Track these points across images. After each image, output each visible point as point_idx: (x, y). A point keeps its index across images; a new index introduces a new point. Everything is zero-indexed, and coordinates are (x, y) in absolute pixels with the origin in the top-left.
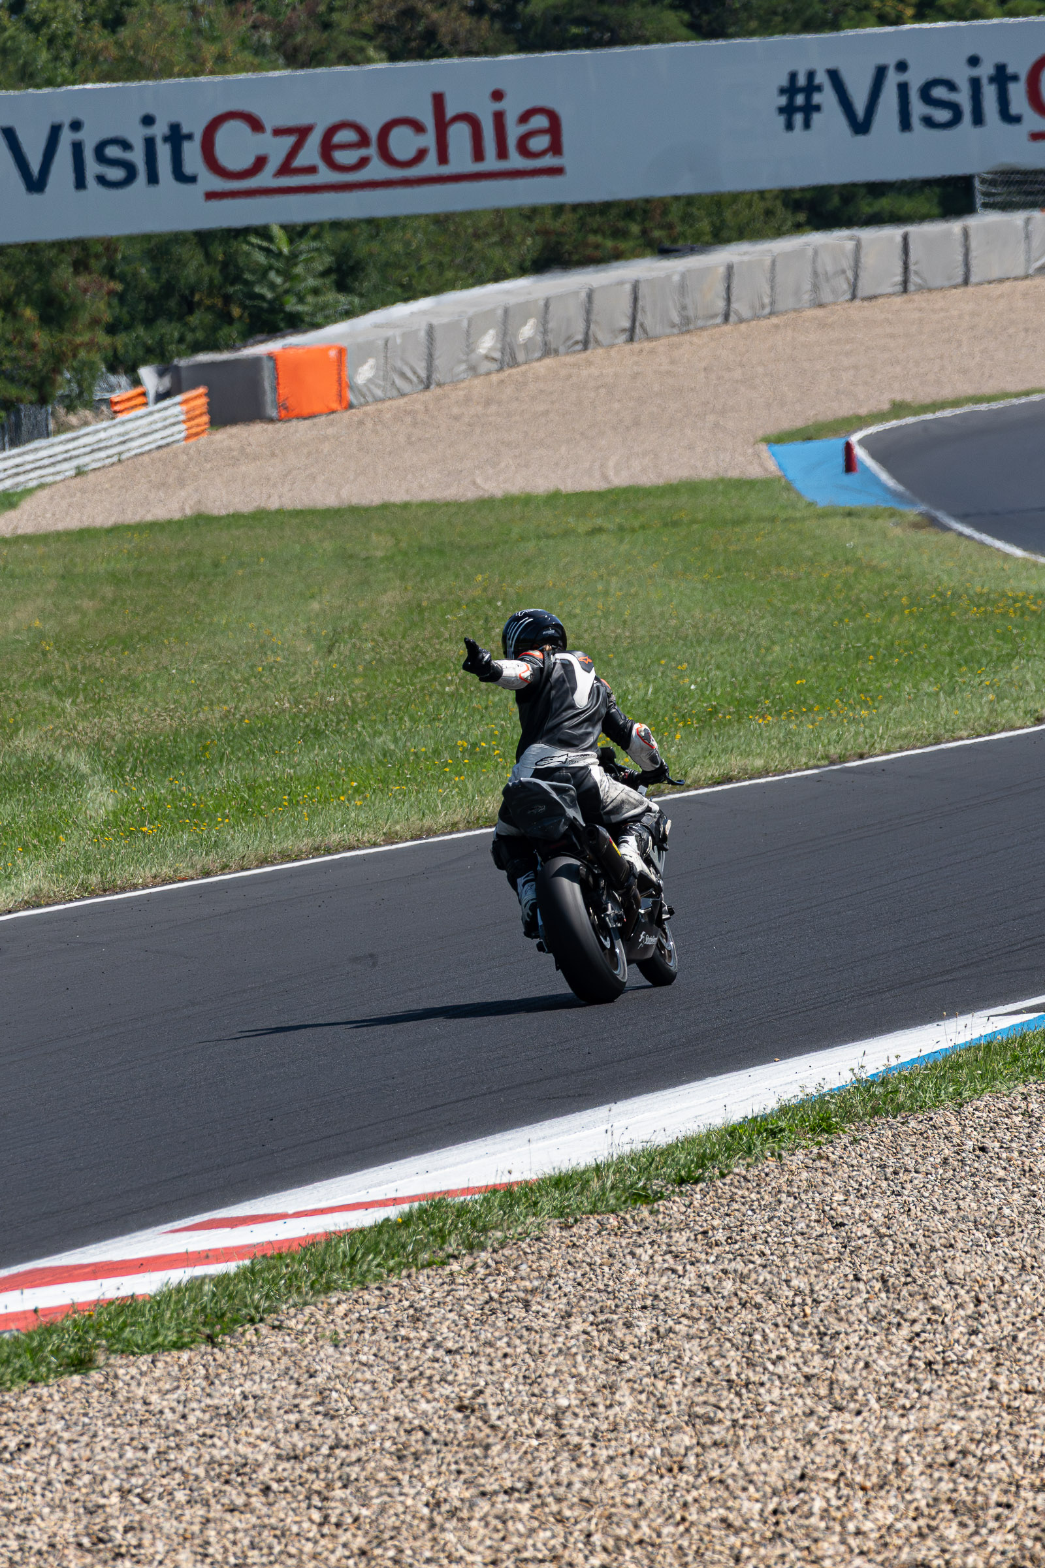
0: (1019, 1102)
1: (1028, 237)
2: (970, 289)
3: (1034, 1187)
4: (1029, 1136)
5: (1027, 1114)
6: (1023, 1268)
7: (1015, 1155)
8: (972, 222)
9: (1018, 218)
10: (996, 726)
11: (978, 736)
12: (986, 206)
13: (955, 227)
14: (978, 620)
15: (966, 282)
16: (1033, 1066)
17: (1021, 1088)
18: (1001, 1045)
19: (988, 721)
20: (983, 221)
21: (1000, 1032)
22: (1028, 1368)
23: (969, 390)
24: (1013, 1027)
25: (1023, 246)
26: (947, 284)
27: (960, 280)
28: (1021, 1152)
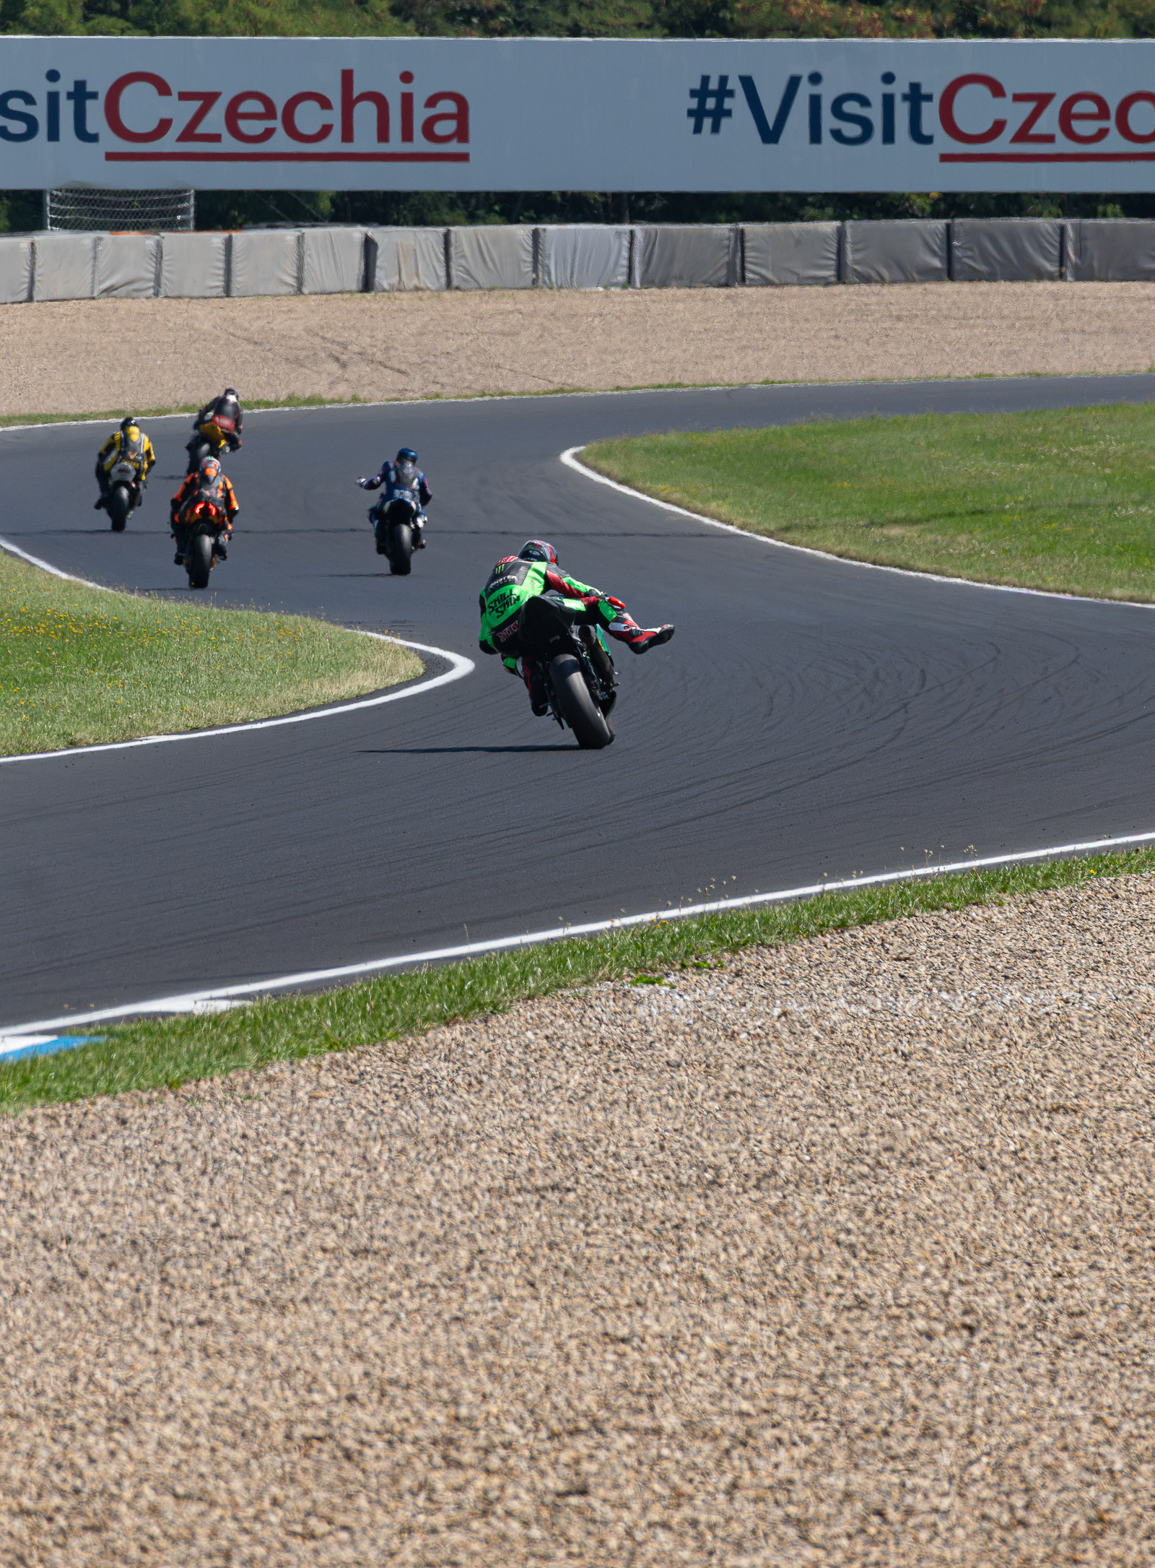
0: (25, 1125)
1: (95, 258)
2: (35, 305)
3: (33, 1212)
4: (32, 1160)
5: (32, 1137)
6: (16, 1292)
7: (17, 1177)
8: (40, 238)
9: (87, 238)
10: (28, 747)
11: (10, 755)
12: (54, 223)
13: (22, 242)
14: (17, 639)
15: (30, 299)
16: (40, 1090)
17: (29, 1112)
18: (11, 1066)
19: (20, 742)
20: (51, 239)
21: (12, 1053)
22: (14, 1394)
23: (25, 408)
24: (24, 1050)
25: (89, 267)
26: (10, 299)
27: (24, 295)
28: (23, 1176)
